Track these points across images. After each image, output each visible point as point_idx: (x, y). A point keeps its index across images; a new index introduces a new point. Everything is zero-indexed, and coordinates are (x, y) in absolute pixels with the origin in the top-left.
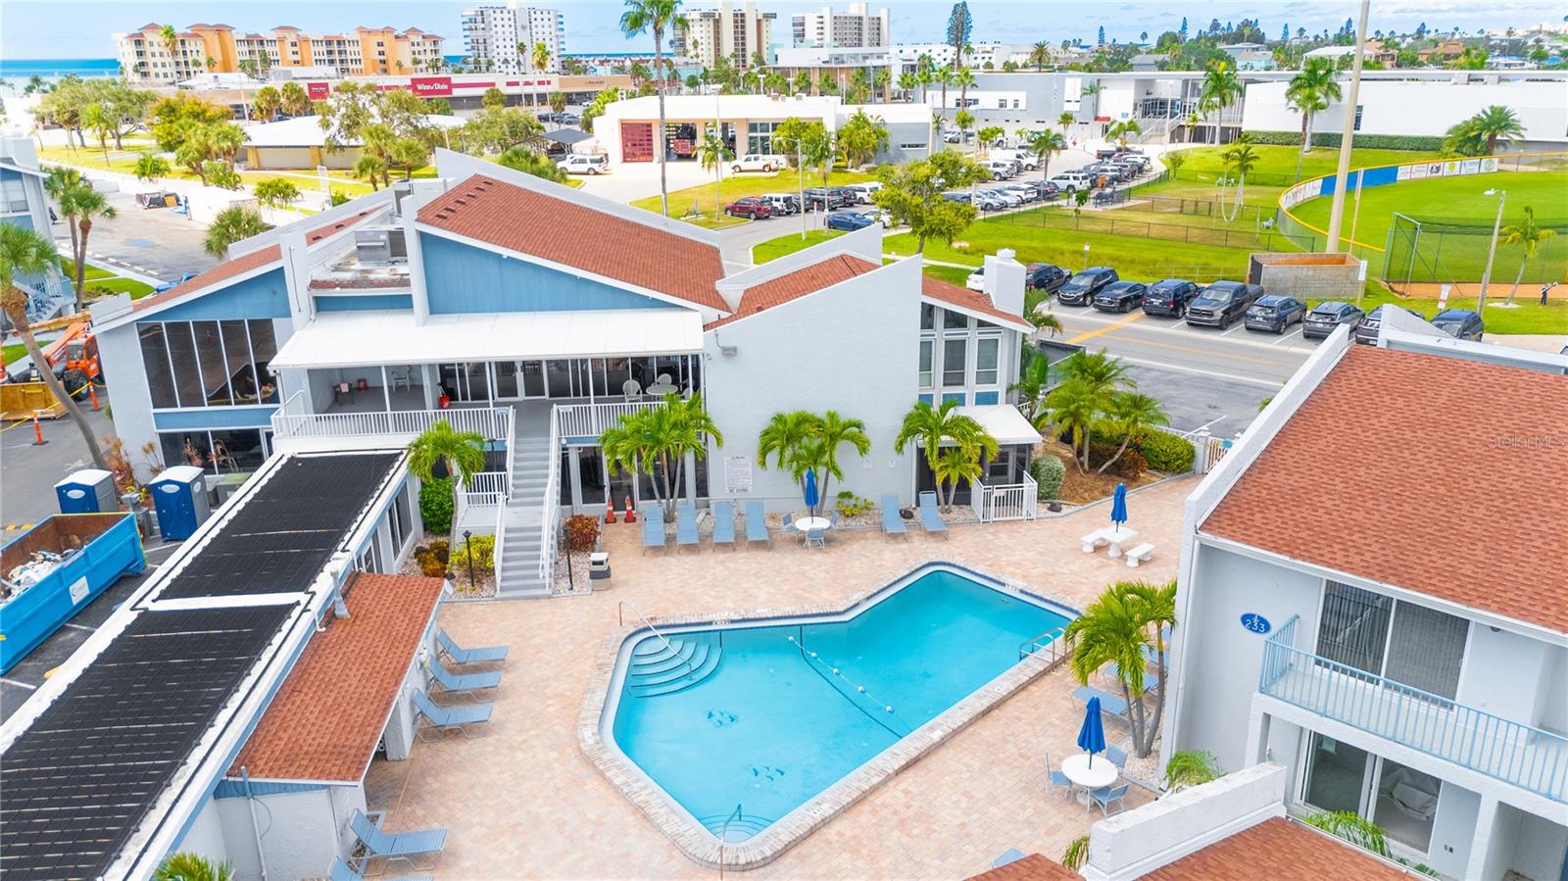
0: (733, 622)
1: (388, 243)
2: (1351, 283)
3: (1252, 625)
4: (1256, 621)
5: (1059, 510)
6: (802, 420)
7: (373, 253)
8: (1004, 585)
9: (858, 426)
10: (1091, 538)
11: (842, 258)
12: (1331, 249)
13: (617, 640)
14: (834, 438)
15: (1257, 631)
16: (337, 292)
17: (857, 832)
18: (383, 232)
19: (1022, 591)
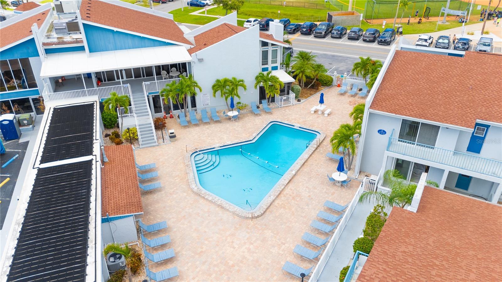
0: (221, 147)
1: (67, 27)
2: (357, 21)
3: (381, 132)
4: (382, 131)
5: (300, 101)
6: (226, 81)
7: (61, 31)
8: (294, 126)
9: (242, 81)
10: (313, 109)
11: (225, 24)
12: (350, 10)
13: (188, 157)
14: (237, 86)
15: (382, 134)
16: (54, 47)
17: (283, 202)
18: (64, 23)
19: (300, 127)
